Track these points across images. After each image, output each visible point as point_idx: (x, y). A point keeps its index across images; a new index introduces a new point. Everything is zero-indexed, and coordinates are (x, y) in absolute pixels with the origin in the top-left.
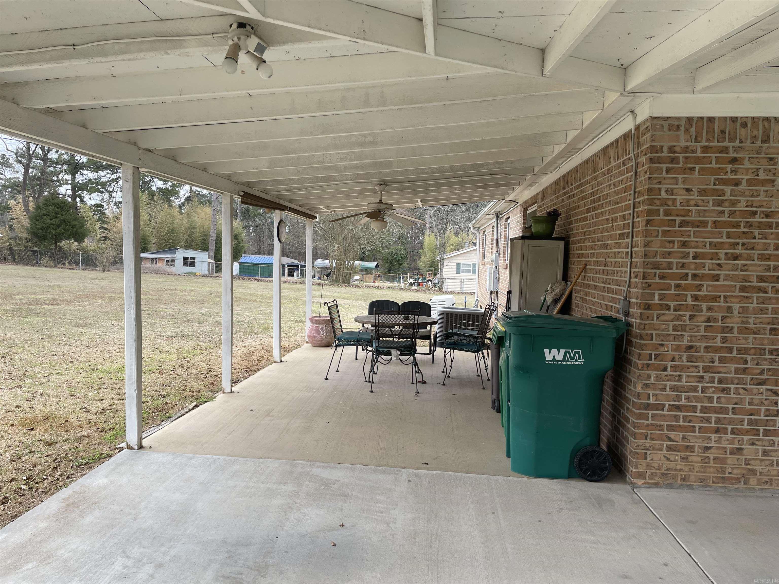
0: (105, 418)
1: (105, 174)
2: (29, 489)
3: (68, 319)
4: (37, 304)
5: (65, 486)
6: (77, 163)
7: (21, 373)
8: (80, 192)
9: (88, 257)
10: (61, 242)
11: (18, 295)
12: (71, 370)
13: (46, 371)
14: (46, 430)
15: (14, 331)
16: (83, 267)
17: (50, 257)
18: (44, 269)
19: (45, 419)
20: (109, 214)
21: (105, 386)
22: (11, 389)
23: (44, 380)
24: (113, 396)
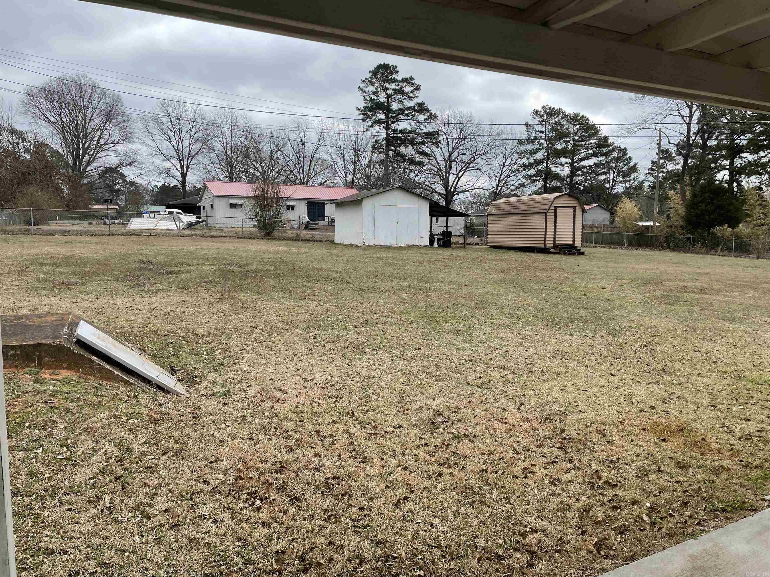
0: (751, 448)
1: (766, 153)
2: (651, 523)
3: (715, 311)
4: (685, 292)
5: (694, 535)
6: (737, 146)
7: (660, 367)
8: (738, 176)
9: (741, 244)
10: (714, 228)
11: (668, 281)
12: (714, 372)
13: (686, 369)
14: (679, 447)
15: (659, 319)
16: (735, 254)
17: (703, 244)
18: (696, 255)
19: (679, 430)
20: (768, 197)
21: (753, 401)
22: (648, 384)
23: (683, 380)
24: (762, 417)
